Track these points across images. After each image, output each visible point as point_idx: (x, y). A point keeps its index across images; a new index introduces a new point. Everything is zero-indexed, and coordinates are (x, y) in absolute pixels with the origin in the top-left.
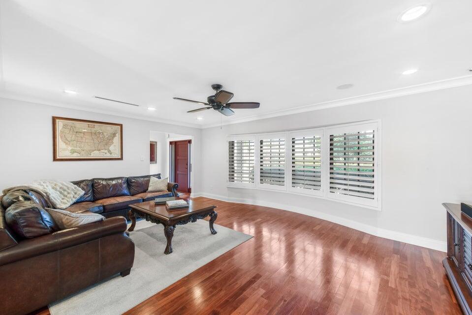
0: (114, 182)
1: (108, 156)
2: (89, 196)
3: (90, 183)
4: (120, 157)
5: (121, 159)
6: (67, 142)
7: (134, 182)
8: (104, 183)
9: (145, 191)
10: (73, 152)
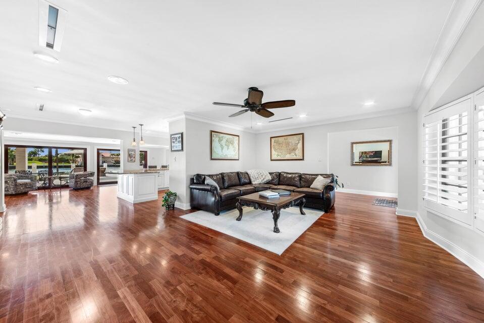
0: (290, 176)
1: (295, 157)
2: (276, 181)
3: (278, 174)
4: (302, 158)
5: (303, 159)
6: (275, 150)
7: (303, 178)
8: (285, 175)
9: (309, 187)
10: (278, 155)
